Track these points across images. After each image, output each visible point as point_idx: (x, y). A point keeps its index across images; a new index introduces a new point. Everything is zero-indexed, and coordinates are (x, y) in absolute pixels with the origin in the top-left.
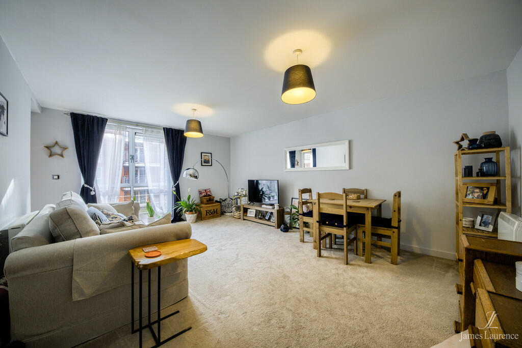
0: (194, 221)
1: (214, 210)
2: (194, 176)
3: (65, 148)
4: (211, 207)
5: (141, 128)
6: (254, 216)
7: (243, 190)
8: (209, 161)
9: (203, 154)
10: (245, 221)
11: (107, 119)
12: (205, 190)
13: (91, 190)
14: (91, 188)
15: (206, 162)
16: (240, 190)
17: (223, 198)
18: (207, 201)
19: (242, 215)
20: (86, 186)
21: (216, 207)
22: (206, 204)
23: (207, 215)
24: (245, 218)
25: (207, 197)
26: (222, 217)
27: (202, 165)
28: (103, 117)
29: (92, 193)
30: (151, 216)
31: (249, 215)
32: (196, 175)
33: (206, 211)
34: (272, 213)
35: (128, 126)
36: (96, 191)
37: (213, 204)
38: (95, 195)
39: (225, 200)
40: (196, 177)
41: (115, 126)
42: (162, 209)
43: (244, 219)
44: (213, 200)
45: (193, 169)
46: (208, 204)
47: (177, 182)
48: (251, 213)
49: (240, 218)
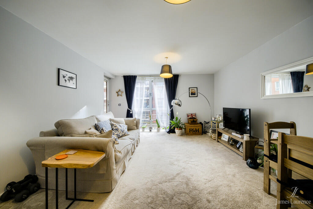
0: (180, 134)
1: (196, 129)
2: (178, 104)
3: (122, 92)
4: (194, 127)
5: (153, 78)
6: (227, 140)
7: (219, 116)
8: (195, 93)
9: (190, 89)
10: (219, 143)
11: (136, 76)
12: (192, 114)
13: (131, 111)
14: (130, 110)
15: (193, 94)
16: (217, 116)
17: (207, 121)
18: (191, 122)
19: (216, 137)
20: (129, 109)
21: (199, 127)
22: (190, 124)
23: (190, 132)
24: (219, 140)
25: (193, 119)
26: (204, 135)
27: (190, 97)
28: (135, 75)
29: (131, 113)
30: (158, 127)
31: (222, 138)
32: (180, 103)
33: (190, 129)
34: (242, 143)
35: (147, 78)
36: (133, 111)
37: (196, 124)
38: (132, 113)
39: (208, 123)
40: (179, 105)
41: (141, 79)
42: (163, 124)
43: (218, 142)
44: (196, 122)
45: (178, 99)
46: (193, 124)
47: (172, 108)
48: (225, 137)
49: (215, 140)
